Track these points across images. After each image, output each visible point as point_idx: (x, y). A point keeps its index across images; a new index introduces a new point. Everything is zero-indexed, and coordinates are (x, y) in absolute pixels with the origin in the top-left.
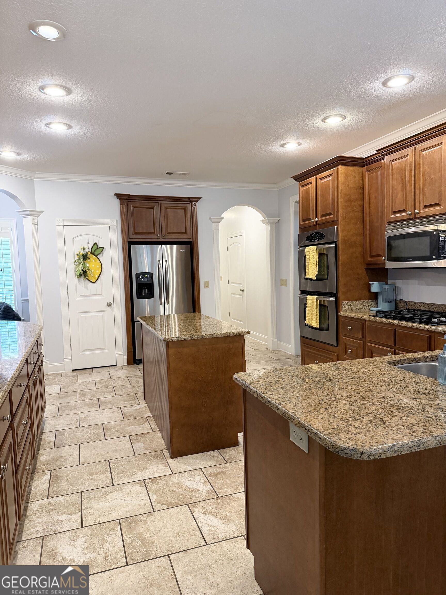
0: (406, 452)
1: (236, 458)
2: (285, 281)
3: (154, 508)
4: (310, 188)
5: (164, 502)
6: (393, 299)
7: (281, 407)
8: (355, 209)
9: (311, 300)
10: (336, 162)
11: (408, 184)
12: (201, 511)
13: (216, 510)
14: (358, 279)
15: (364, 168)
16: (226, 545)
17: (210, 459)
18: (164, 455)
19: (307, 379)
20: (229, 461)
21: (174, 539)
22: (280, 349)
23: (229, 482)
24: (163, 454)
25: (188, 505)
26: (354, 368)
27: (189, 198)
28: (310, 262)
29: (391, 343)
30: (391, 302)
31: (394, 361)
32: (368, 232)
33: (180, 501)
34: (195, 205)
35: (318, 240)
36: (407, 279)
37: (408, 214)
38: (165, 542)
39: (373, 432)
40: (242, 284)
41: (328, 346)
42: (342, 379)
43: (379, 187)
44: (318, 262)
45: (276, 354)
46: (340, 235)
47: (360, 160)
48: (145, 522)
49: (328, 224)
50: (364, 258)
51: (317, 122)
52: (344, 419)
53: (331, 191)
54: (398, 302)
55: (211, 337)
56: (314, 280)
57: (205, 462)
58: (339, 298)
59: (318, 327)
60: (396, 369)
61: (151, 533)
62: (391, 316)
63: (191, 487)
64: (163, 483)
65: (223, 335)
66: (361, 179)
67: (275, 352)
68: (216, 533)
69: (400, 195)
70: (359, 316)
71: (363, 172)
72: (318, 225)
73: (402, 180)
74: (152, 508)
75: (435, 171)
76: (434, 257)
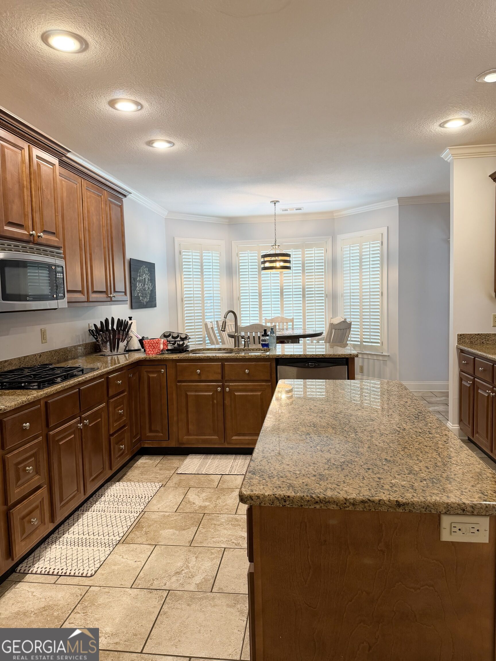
37: (30, 234)
75: (51, 194)
76: (55, 296)
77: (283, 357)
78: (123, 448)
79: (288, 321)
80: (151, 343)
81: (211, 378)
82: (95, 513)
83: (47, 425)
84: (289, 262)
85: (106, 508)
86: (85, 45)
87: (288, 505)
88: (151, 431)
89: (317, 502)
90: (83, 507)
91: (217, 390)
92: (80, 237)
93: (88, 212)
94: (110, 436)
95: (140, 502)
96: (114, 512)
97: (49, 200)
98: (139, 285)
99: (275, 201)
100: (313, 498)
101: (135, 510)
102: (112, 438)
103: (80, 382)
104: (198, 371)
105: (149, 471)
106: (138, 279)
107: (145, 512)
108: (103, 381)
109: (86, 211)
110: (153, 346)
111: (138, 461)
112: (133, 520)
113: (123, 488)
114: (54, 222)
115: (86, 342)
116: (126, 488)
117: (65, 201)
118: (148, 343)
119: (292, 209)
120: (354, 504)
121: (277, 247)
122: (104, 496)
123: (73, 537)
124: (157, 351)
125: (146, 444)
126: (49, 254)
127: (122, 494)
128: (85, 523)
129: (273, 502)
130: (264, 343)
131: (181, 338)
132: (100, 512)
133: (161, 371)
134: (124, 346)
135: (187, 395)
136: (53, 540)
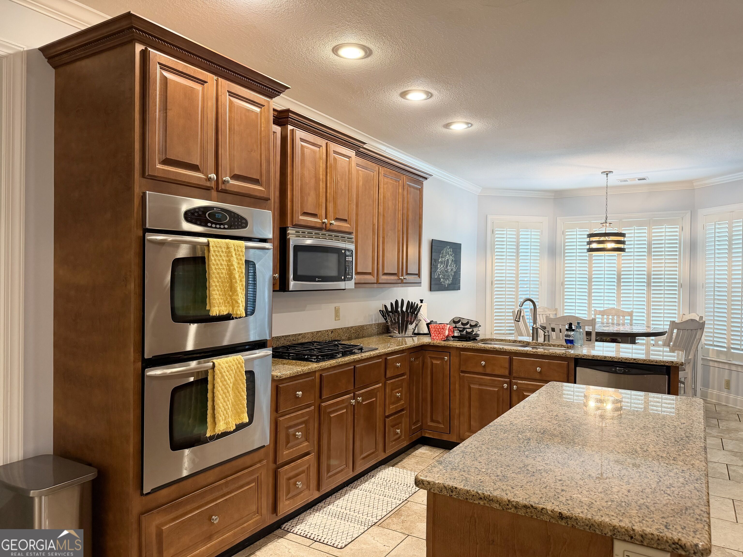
11: (320, 183)
29: (351, 387)
35: (226, 226)
37: (322, 222)
41: (241, 461)
73: (315, 175)
75: (345, 184)
76: (343, 278)
77: (583, 357)
78: (399, 433)
79: (624, 314)
80: (437, 328)
81: (497, 372)
82: (362, 491)
83: (320, 397)
84: (623, 242)
85: (373, 489)
86: (368, 52)
87: (454, 495)
88: (432, 421)
89: (481, 498)
90: (353, 484)
91: (503, 387)
92: (374, 223)
93: (384, 197)
94: (386, 418)
95: (406, 490)
96: (379, 494)
97: (343, 190)
98: (440, 266)
99: (607, 172)
100: (478, 494)
101: (399, 497)
102: (387, 420)
103: (355, 360)
104: (483, 363)
105: (426, 462)
106: (439, 261)
107: (409, 501)
108: (380, 362)
109: (381, 197)
110: (439, 332)
111: (417, 450)
112: (394, 506)
113: (395, 473)
114: (347, 210)
115: (378, 321)
116: (398, 474)
117: (360, 190)
118: (434, 328)
119: (634, 179)
120: (516, 508)
121: (608, 225)
122: (374, 477)
123: (336, 509)
124: (442, 337)
125: (427, 434)
126: (340, 239)
127: (391, 479)
128: (350, 499)
129: (441, 491)
130: (568, 338)
131: (471, 325)
132: (366, 492)
133: (445, 358)
134: (413, 329)
135: (470, 388)
136: (318, 508)
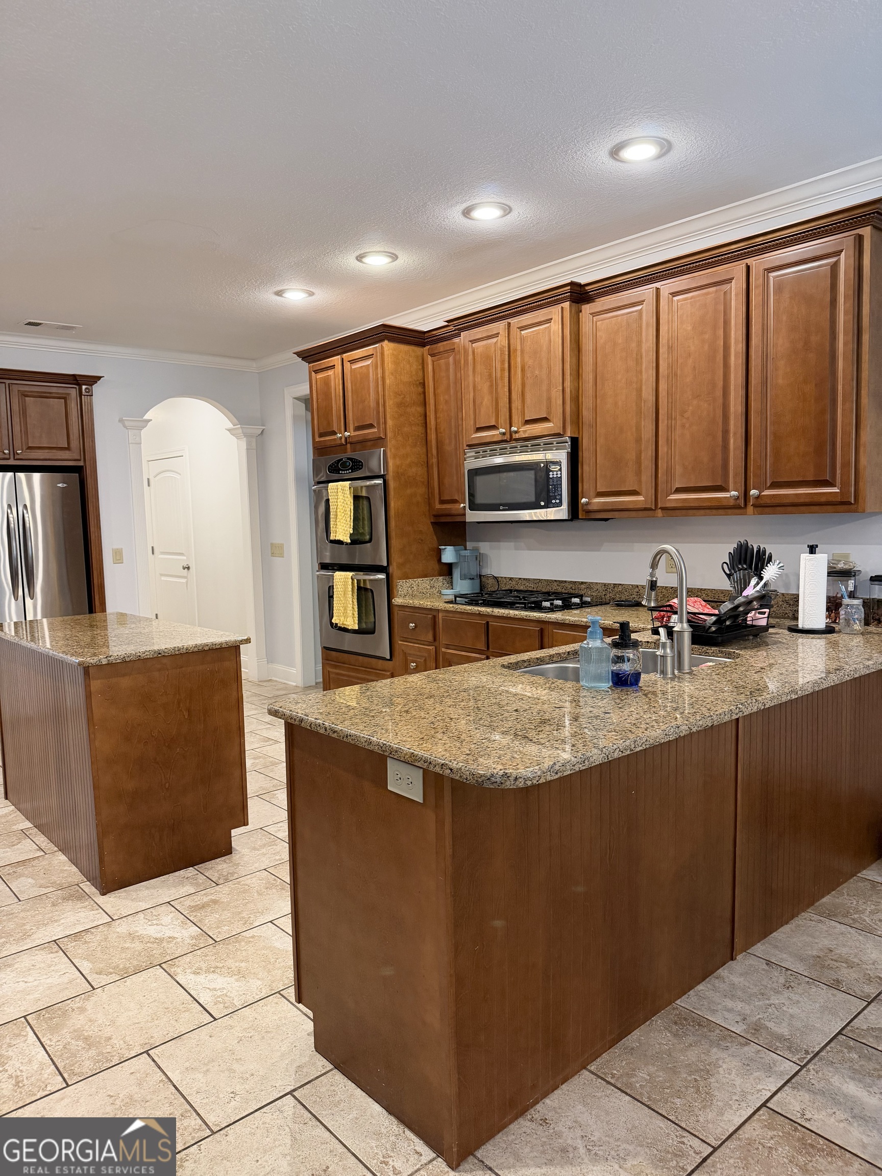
0: (569, 772)
1: (232, 874)
2: (281, 547)
3: (92, 983)
4: (332, 377)
5: (111, 970)
6: (475, 574)
7: (375, 739)
8: (413, 419)
9: (343, 581)
10: (378, 334)
11: (499, 381)
12: (188, 971)
13: (217, 964)
14: (422, 540)
15: (425, 348)
16: (251, 1013)
17: (181, 883)
18: (84, 891)
19: (395, 699)
20: (221, 881)
21: (150, 1024)
22: (273, 678)
23: (229, 914)
24: (82, 889)
25: (160, 965)
26: (458, 678)
27: (74, 376)
28: (338, 510)
29: (481, 646)
30: (473, 579)
31: (510, 665)
32: (435, 460)
33: (143, 962)
34: (87, 390)
35: (350, 471)
36: (499, 541)
37: (500, 433)
38: (133, 1032)
39: (520, 752)
40: (185, 556)
41: (374, 661)
42: (448, 694)
43: (452, 385)
44: (352, 511)
45: (266, 688)
46: (391, 463)
47: (417, 335)
48: (82, 1010)
49: (369, 443)
50: (430, 504)
51: (349, 261)
52: (474, 742)
53: (372, 385)
54: (483, 579)
55: (177, 653)
56: (347, 544)
57: (173, 891)
58: (392, 574)
59: (356, 627)
60: (518, 674)
61: (99, 1026)
62: (478, 601)
63: (159, 936)
64: (98, 938)
65: (200, 648)
66: (420, 367)
67: (264, 684)
68: (229, 999)
69: (486, 401)
70: (427, 603)
71: (423, 355)
72: (349, 445)
73: (490, 375)
74: (87, 985)
75: (540, 365)
76: (543, 503)
